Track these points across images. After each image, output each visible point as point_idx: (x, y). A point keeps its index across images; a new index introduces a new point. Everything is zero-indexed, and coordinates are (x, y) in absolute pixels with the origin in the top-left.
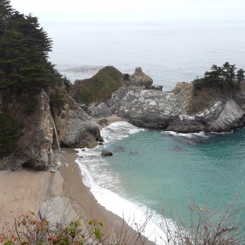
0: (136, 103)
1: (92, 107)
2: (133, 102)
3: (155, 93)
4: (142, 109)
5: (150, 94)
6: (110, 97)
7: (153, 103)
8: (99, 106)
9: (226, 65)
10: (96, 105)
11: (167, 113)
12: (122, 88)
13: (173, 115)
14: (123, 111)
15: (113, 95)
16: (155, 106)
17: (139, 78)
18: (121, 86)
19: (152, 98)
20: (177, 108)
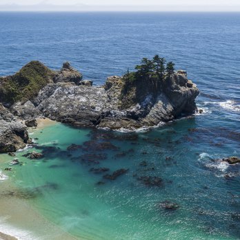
0: (66, 100)
1: (17, 106)
2: (62, 99)
3: (86, 89)
4: (72, 106)
5: (80, 90)
6: (37, 95)
7: (83, 100)
8: (26, 105)
9: (156, 58)
10: (23, 104)
11: (98, 109)
12: (50, 84)
13: (105, 111)
14: (52, 110)
15: (40, 93)
16: (85, 103)
17: (67, 73)
18: (48, 82)
19: (82, 94)
20: (108, 104)
